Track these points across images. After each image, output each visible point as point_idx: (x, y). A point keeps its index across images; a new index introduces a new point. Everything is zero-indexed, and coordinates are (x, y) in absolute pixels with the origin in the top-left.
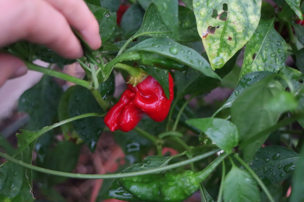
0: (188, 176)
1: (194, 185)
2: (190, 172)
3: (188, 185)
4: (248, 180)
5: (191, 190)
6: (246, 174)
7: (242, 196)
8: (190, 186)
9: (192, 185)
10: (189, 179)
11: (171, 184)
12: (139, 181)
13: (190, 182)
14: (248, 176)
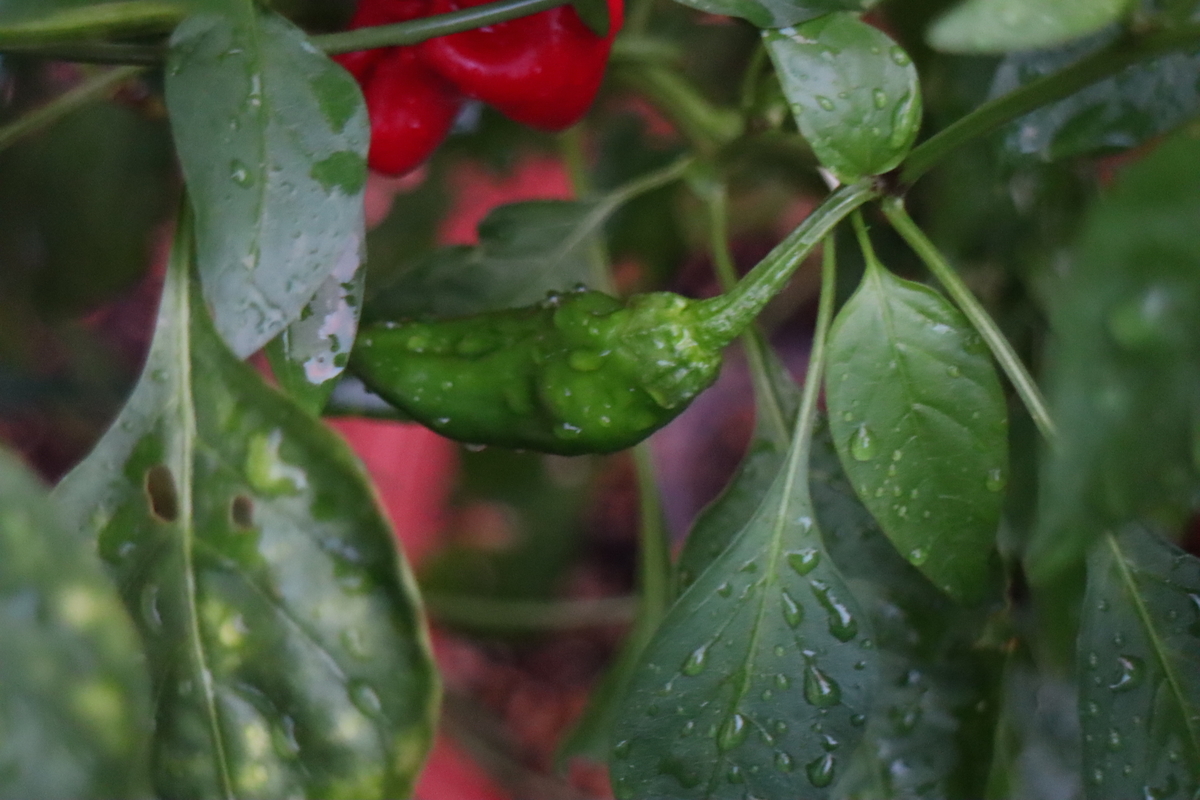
0: (660, 321)
1: (694, 364)
2: (670, 304)
3: (663, 363)
4: (941, 330)
5: (676, 389)
6: (934, 305)
7: (917, 406)
8: (672, 371)
9: (683, 363)
10: (668, 336)
11: (581, 362)
12: (438, 349)
13: (672, 350)
14: (945, 314)
